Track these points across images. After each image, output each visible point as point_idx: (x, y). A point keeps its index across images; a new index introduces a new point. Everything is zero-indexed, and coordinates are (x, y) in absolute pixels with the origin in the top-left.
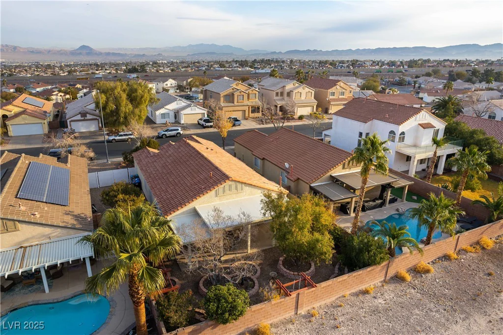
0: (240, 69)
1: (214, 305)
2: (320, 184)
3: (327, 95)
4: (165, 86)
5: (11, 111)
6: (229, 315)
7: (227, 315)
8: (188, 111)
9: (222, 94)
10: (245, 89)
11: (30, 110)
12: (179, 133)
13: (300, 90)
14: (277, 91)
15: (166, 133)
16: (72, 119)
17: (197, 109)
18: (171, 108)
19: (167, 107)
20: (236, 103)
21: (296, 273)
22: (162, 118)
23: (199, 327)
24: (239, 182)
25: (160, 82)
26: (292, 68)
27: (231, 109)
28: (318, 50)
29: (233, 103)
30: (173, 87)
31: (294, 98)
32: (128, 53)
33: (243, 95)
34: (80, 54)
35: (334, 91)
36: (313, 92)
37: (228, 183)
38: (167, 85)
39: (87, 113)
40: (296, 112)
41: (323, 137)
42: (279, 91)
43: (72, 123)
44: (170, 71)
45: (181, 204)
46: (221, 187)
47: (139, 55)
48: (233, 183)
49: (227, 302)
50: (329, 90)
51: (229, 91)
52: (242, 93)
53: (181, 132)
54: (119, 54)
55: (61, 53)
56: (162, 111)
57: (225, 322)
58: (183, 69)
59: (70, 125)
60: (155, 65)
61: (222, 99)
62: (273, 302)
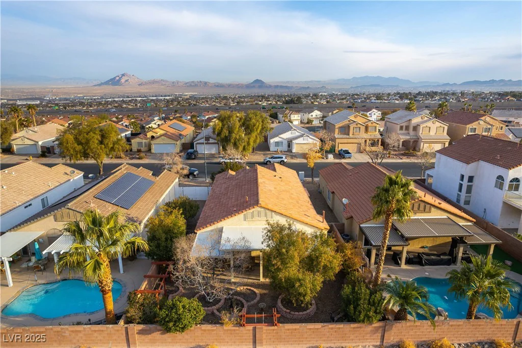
0: (398, 102)
1: (165, 312)
2: (373, 225)
3: (466, 130)
4: (310, 117)
5: (157, 133)
6: (174, 325)
7: (171, 324)
8: (300, 140)
9: (337, 126)
10: (364, 121)
11: (170, 133)
12: (283, 161)
13: (429, 124)
14: (402, 125)
15: (271, 160)
16: (198, 142)
17: (309, 139)
18: (285, 138)
19: (281, 136)
20: (351, 135)
21: (288, 311)
22: (276, 146)
23: (148, 328)
24: (268, 209)
25: (306, 113)
26: (459, 101)
27: (345, 141)
28: (507, 79)
29: (349, 135)
30: (318, 118)
31: (421, 132)
32: (294, 86)
33: (360, 128)
34: (254, 87)
35: (474, 127)
36: (446, 128)
37: (257, 209)
38: (312, 116)
39: (210, 137)
40: (421, 148)
41: (425, 178)
42: (404, 125)
43: (197, 145)
44: (325, 103)
45: (211, 222)
46: (250, 212)
47: (304, 88)
48: (262, 210)
49: (176, 313)
50: (468, 126)
51: (346, 122)
52: (359, 126)
53: (285, 160)
54: (286, 87)
55: (239, 86)
56: (277, 139)
57: (168, 330)
58: (339, 101)
59: (196, 147)
60: (314, 97)
61: (337, 131)
62: (225, 327)
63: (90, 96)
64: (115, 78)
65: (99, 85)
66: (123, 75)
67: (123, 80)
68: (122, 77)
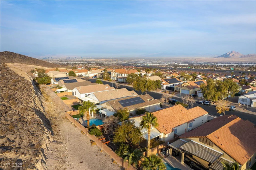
16: (199, 91)
19: (246, 96)
22: (242, 101)
59: (198, 93)
63: (211, 62)
64: (227, 53)
65: (218, 57)
66: (232, 52)
67: (231, 55)
68: (231, 53)
